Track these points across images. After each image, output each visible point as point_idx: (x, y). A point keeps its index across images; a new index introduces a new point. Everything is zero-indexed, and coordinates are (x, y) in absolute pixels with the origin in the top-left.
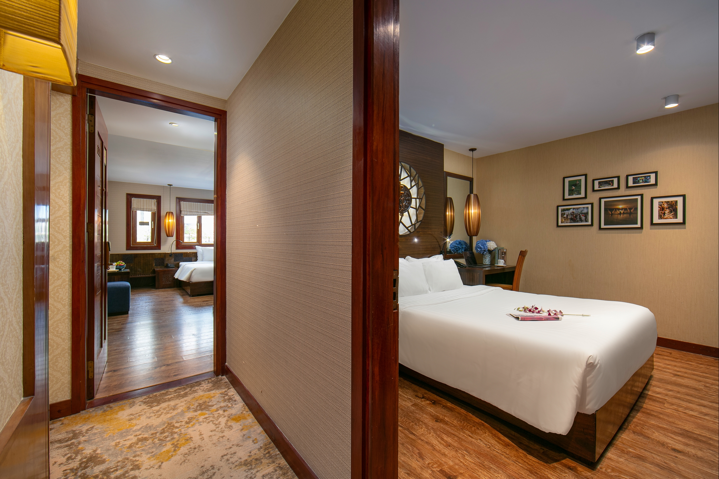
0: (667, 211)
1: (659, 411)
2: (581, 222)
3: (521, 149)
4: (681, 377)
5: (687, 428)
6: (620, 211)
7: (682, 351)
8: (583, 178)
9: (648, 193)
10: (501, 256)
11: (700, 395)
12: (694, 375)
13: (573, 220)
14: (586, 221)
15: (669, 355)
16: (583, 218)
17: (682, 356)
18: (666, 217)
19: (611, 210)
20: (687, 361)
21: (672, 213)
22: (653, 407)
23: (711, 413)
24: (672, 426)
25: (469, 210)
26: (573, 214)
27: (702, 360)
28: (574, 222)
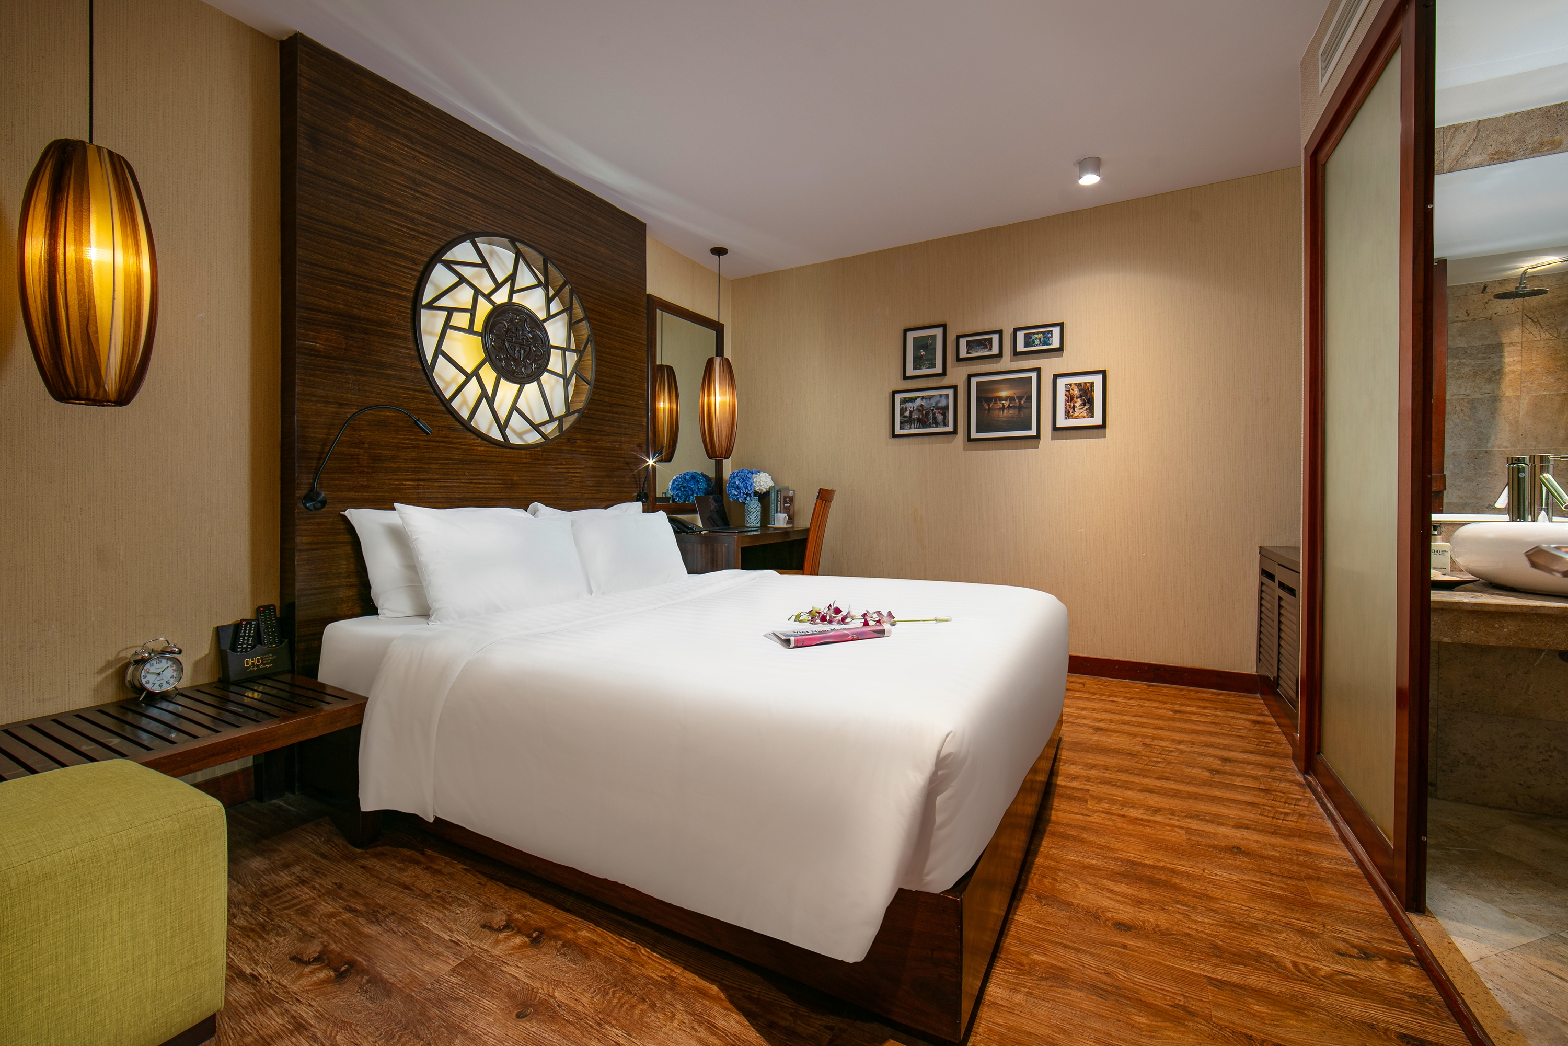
0: (1078, 403)
1: (1079, 823)
2: (936, 427)
3: (823, 263)
4: (1106, 733)
5: (1131, 856)
6: (1004, 402)
7: (1101, 678)
8: (939, 332)
9: (1050, 366)
10: (782, 506)
11: (1140, 766)
12: (1124, 723)
13: (923, 423)
14: (945, 424)
15: (1081, 689)
16: (940, 417)
17: (1102, 687)
18: (1076, 414)
19: (989, 400)
20: (1109, 696)
21: (1086, 407)
22: (1069, 815)
23: (1163, 805)
24: (1106, 858)
25: (709, 395)
26: (921, 409)
27: (1131, 690)
28: (923, 427)
